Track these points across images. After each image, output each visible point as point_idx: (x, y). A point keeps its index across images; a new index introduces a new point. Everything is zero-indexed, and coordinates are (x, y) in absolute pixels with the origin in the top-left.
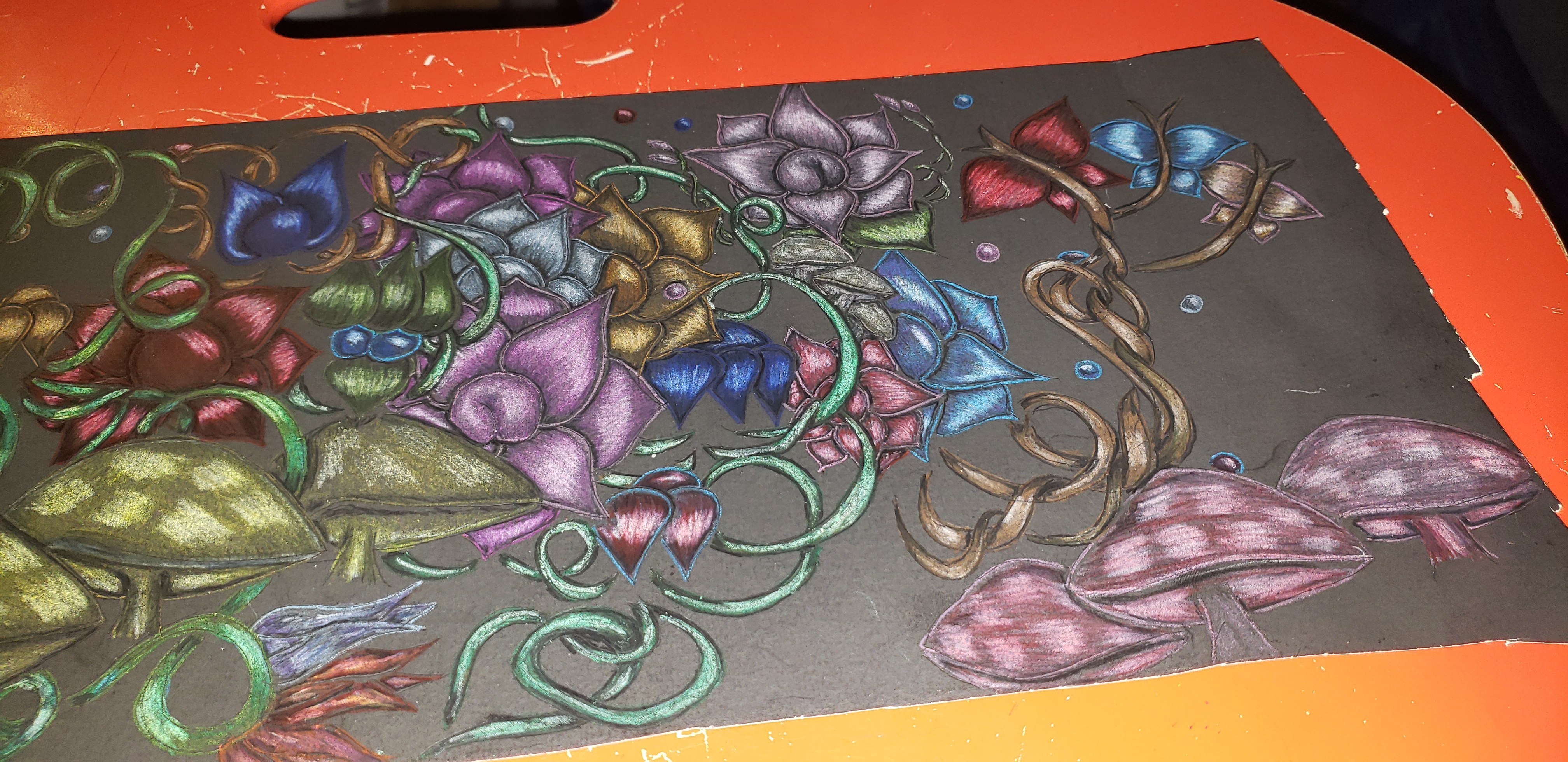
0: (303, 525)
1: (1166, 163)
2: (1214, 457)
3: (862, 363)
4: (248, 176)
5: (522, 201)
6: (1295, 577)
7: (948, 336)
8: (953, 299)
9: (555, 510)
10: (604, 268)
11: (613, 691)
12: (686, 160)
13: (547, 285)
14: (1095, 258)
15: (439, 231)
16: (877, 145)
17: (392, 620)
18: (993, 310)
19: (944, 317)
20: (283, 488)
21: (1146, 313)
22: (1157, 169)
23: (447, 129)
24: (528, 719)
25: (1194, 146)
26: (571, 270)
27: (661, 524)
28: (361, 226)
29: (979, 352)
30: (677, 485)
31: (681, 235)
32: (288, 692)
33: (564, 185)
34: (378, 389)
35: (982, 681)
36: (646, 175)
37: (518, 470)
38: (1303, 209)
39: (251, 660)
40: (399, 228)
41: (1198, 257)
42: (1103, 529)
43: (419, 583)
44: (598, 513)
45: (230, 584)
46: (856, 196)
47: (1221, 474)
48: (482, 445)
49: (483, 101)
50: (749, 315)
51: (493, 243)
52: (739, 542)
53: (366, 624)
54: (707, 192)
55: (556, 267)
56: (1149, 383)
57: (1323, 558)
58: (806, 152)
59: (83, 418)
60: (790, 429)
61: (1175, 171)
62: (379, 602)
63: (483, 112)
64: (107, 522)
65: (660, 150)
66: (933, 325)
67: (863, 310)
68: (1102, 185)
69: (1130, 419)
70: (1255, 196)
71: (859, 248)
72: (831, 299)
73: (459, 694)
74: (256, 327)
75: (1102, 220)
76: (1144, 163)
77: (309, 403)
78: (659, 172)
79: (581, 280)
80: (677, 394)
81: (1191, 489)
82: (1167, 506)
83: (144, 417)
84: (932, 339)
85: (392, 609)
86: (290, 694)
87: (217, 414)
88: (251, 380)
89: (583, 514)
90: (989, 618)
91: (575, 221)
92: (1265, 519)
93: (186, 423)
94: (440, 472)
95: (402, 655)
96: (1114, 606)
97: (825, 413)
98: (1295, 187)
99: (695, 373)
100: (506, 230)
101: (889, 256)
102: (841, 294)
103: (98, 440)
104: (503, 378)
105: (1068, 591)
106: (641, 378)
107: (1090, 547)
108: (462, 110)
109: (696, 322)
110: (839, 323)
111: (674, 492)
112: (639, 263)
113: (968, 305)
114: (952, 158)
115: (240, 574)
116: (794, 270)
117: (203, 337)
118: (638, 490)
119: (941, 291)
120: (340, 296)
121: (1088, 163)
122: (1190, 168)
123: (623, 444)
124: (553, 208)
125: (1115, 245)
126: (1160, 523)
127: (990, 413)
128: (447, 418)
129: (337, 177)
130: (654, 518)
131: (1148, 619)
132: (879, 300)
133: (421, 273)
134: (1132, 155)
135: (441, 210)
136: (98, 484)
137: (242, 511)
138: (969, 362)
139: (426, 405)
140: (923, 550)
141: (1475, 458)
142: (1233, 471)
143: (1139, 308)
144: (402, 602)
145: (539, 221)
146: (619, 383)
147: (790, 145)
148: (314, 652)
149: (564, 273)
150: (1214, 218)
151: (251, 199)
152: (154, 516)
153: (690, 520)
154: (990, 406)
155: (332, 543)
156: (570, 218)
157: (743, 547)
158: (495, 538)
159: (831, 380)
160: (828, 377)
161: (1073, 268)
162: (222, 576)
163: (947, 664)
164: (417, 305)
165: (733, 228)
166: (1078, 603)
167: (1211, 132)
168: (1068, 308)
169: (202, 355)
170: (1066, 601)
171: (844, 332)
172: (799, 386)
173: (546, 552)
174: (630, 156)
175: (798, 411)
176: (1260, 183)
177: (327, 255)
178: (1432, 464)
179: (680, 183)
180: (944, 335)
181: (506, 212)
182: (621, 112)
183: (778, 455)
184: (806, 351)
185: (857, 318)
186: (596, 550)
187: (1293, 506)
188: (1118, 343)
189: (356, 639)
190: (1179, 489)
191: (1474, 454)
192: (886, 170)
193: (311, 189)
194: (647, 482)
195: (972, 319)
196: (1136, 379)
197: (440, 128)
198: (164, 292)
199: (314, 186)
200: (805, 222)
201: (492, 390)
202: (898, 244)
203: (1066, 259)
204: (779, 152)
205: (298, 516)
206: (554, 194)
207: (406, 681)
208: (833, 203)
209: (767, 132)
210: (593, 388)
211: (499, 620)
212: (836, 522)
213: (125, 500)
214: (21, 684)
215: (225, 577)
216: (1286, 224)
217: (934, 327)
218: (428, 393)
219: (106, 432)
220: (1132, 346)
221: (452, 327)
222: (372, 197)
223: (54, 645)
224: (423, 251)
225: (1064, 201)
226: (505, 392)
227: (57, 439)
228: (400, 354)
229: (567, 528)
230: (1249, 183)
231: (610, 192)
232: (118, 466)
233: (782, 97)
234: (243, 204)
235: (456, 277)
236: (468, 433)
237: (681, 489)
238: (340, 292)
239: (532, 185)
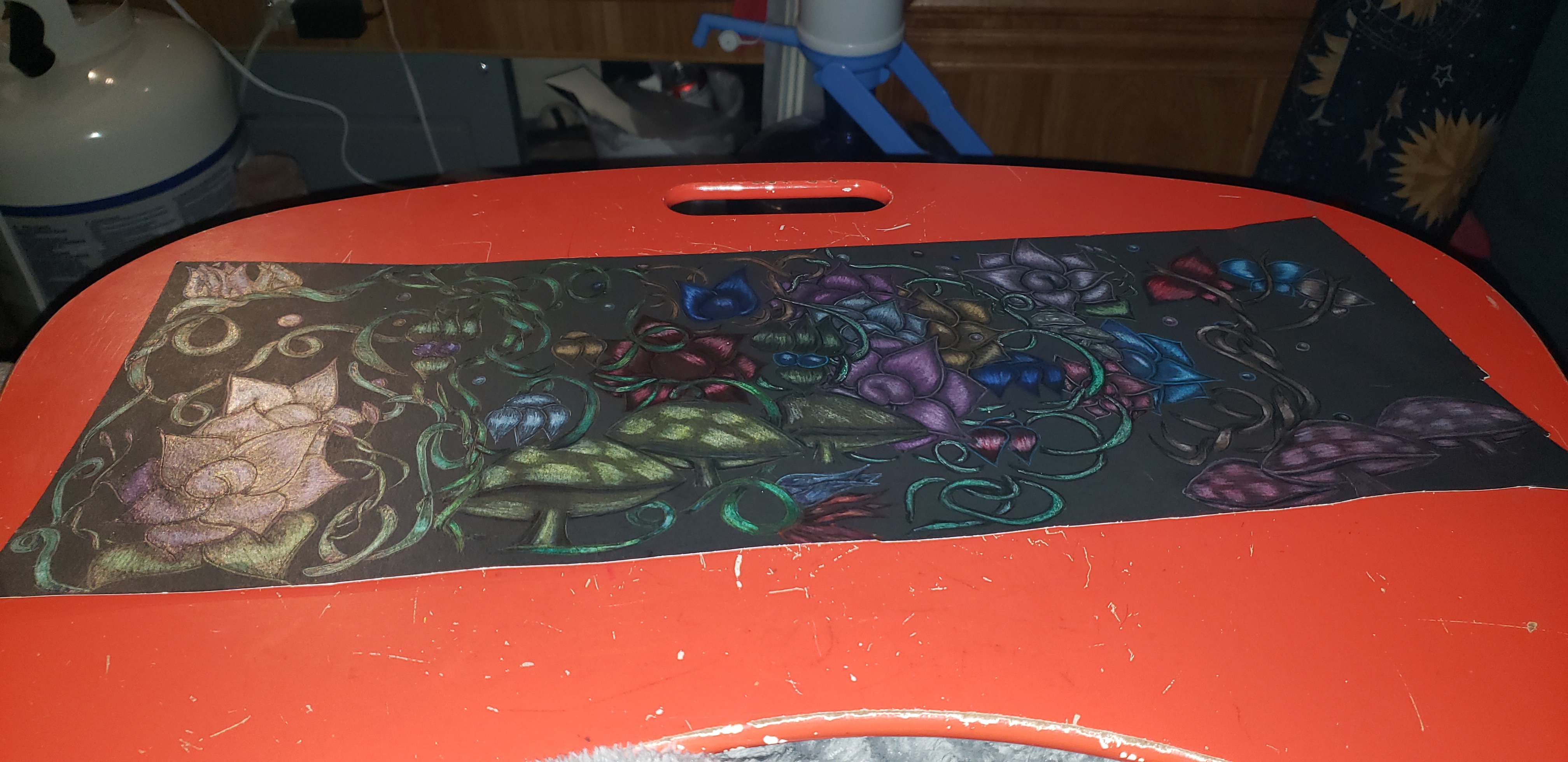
0: (788, 439)
1: (1270, 280)
2: (1334, 415)
3: (1106, 371)
4: (691, 281)
5: (866, 295)
6: (1397, 463)
7: (1156, 360)
8: (1155, 343)
9: (938, 436)
10: (928, 327)
11: (1003, 511)
12: (963, 276)
13: (895, 334)
14: (1237, 325)
15: (820, 309)
16: (1083, 269)
17: (859, 480)
18: (1181, 348)
19: (1151, 351)
20: (770, 423)
21: (1275, 350)
22: (1265, 282)
23: (808, 260)
24: (958, 523)
25: (1285, 271)
26: (908, 327)
27: (1005, 442)
28: (771, 306)
29: (1178, 368)
30: (1008, 425)
31: (971, 311)
32: (810, 510)
33: (889, 287)
34: (810, 380)
35: (1223, 507)
36: (939, 283)
37: (908, 417)
38: (1361, 301)
39: (782, 497)
40: (795, 308)
41: (1301, 325)
42: (1276, 446)
43: (868, 465)
44: (964, 437)
45: (754, 464)
46: (1078, 293)
47: (1340, 422)
48: (883, 406)
49: (827, 245)
50: (1026, 349)
51: (856, 315)
52: (1057, 450)
53: (844, 482)
54: (981, 291)
55: (898, 326)
56: (1286, 382)
57: (1412, 455)
58: (1039, 272)
59: (635, 391)
60: (1070, 401)
61: (1276, 283)
62: (848, 473)
63: (828, 252)
64: (669, 437)
65: (945, 271)
66: (1146, 354)
67: (1099, 347)
68: (1232, 290)
69: (1280, 399)
70: (1330, 295)
71: (1087, 318)
72: (1077, 342)
73: (911, 511)
74: (723, 352)
75: (1238, 307)
76: (1256, 280)
77: (770, 386)
78: (948, 281)
79: (915, 332)
80: (993, 384)
81: (1324, 428)
82: (1311, 436)
83: (672, 391)
84: (1146, 361)
85: (856, 476)
86: (811, 511)
87: (716, 390)
88: (731, 375)
89: (955, 437)
90: (1220, 482)
91: (902, 305)
92: (1372, 440)
93: (699, 394)
94: (861, 417)
95: (871, 496)
96: (1292, 477)
97: (1090, 393)
98: (1353, 291)
99: (1001, 375)
100: (862, 309)
101: (1107, 321)
102: (1082, 340)
103: (647, 402)
104: (884, 376)
105: (1263, 471)
106: (969, 377)
107: (1270, 453)
108: (814, 251)
109: (994, 351)
110: (1086, 353)
111: (1008, 428)
112: (949, 324)
113: (1164, 346)
114: (1134, 276)
115: (759, 460)
116: (1050, 328)
117: (693, 356)
118: (985, 427)
119: (1146, 339)
120: (770, 338)
121: (1222, 279)
122: (1286, 282)
123: (968, 407)
124: (887, 299)
125: (1247, 319)
126: (1310, 443)
127: (1193, 395)
128: (857, 394)
129: (746, 281)
130: (999, 439)
131: (1313, 482)
132: (1108, 342)
133: (816, 328)
134: (1247, 276)
135: (817, 299)
136: (656, 420)
137: (749, 433)
138: (1176, 373)
139: (842, 388)
140: (1172, 454)
141: (1493, 414)
142: (1347, 420)
143: (1271, 348)
144: (862, 472)
145: (879, 304)
146: (955, 380)
147: (1028, 269)
148: (817, 493)
149: (904, 328)
150: (1307, 306)
151: (696, 292)
152: (697, 435)
153: (1022, 440)
154: (1192, 392)
155: (810, 447)
156: (899, 304)
157: (1060, 452)
158: (907, 447)
159: (1089, 379)
160: (1087, 378)
161: (1225, 330)
162: (749, 461)
163: (1200, 500)
164: (820, 342)
165: (1004, 308)
166: (1270, 476)
167: (1295, 264)
168: (1227, 348)
169: (695, 364)
170: (1263, 476)
171: (1090, 357)
172: (1069, 381)
173: (939, 453)
174: (927, 274)
175: (1073, 393)
176: (1331, 290)
177: (755, 319)
178: (1468, 416)
179: (963, 287)
180: (1154, 359)
181: (858, 300)
182: (915, 252)
183: (1068, 412)
184: (1069, 366)
185: (1096, 351)
186: (969, 453)
187: (1388, 435)
188: (1262, 364)
189: (840, 489)
190: (1317, 429)
191: (1492, 412)
192: (1092, 281)
193: (733, 288)
194: (988, 424)
195: (1169, 352)
196: (1278, 380)
197: (804, 259)
198: (659, 335)
199: (734, 286)
200: (1048, 306)
201: (880, 381)
202: (1111, 316)
203: (1219, 325)
204: (1022, 272)
205: (784, 435)
206: (885, 292)
207: (878, 506)
208: (1064, 296)
209: (1011, 262)
210: (940, 381)
211: (923, 481)
212: (1114, 441)
213: (676, 428)
214: (650, 505)
215: (750, 461)
216: (1352, 308)
217: (1145, 355)
218: (841, 382)
219: (651, 398)
220: (1272, 366)
221: (845, 352)
222: (773, 292)
223: (662, 490)
224: (814, 318)
225: (1212, 297)
226: (887, 382)
227: (623, 402)
228: (817, 365)
229: (948, 443)
230: (1325, 290)
231: (919, 291)
232: (665, 413)
233: (1016, 245)
234: (692, 295)
235: (839, 330)
236: (872, 400)
237: (1011, 427)
238: (770, 336)
239: (870, 287)
